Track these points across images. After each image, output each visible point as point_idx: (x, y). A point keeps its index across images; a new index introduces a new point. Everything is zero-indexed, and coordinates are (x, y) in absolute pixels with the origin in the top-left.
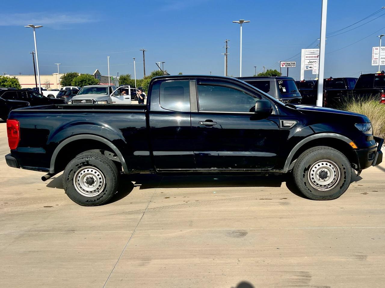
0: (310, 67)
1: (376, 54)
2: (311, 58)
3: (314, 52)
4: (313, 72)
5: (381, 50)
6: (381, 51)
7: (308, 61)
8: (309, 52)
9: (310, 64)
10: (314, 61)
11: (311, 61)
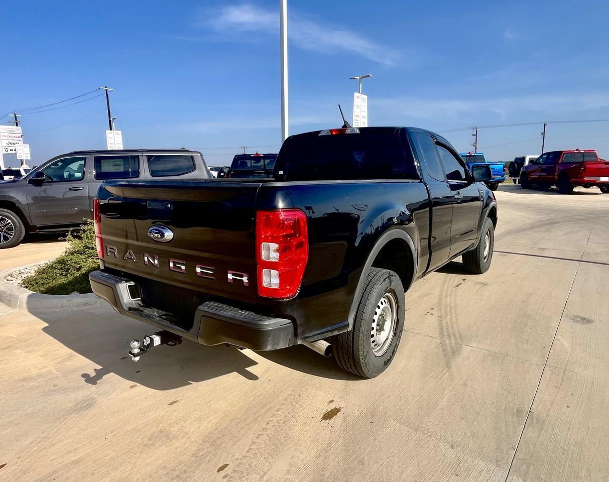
0: (11, 150)
1: (111, 138)
2: (10, 138)
3: (13, 130)
4: (18, 156)
5: (115, 134)
6: (116, 136)
7: (7, 142)
8: (7, 130)
9: (10, 145)
10: (16, 142)
11: (10, 141)
